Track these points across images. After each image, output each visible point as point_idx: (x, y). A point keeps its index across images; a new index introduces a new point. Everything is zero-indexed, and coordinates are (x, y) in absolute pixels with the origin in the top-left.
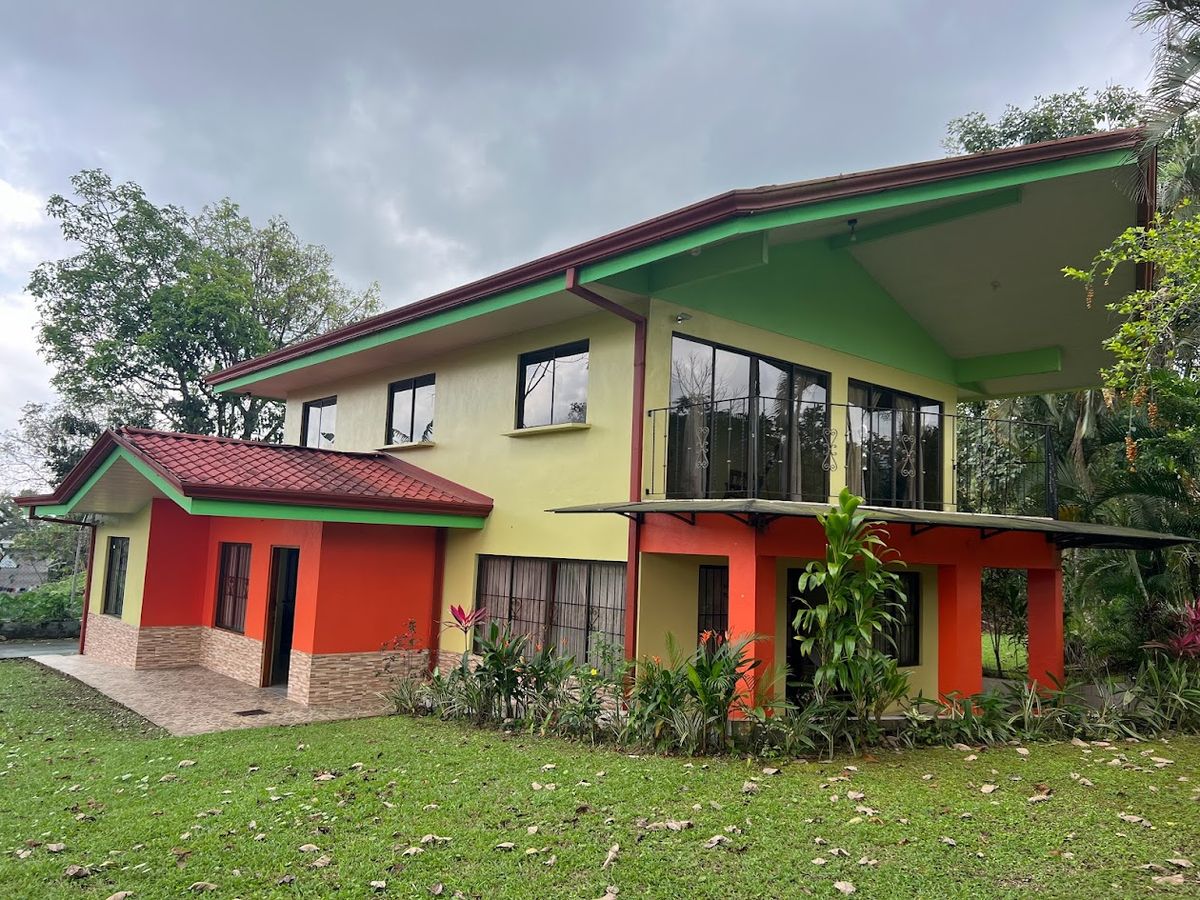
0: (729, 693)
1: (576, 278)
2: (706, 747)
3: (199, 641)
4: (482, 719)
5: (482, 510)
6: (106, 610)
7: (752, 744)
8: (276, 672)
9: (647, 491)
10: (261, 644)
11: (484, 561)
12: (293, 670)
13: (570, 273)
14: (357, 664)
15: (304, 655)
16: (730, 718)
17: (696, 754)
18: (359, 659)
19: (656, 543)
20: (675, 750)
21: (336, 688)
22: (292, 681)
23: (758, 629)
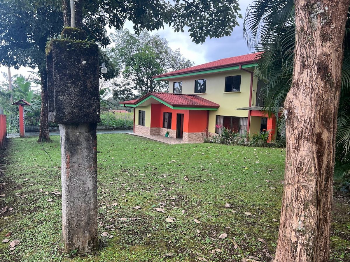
0: (267, 138)
1: (241, 67)
2: (263, 146)
3: (160, 130)
4: (223, 143)
5: (217, 107)
6: (139, 124)
7: (271, 146)
8: (179, 135)
9: (252, 105)
10: (175, 131)
11: (217, 116)
12: (183, 135)
13: (240, 66)
14: (195, 135)
15: (186, 133)
16: (267, 142)
17: (262, 147)
18: (195, 134)
19: (253, 114)
20: (258, 146)
21: (192, 138)
22: (183, 137)
23: (272, 128)
